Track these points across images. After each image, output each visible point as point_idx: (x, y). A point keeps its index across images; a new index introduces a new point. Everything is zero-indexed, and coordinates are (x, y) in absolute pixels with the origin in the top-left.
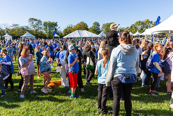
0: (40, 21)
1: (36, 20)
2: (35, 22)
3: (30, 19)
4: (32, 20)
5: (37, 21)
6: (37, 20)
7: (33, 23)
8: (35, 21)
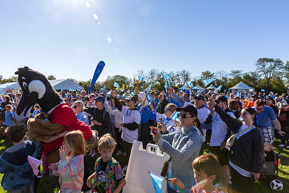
0: (279, 62)
1: (271, 60)
2: (268, 65)
3: (260, 60)
4: (263, 61)
5: (272, 63)
6: (273, 61)
7: (264, 66)
8: (269, 63)
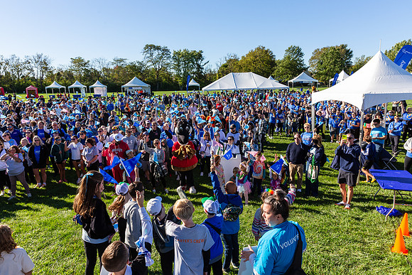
0: (166, 50)
1: (158, 48)
2: (156, 53)
3: (147, 46)
7: (152, 55)
8: (156, 51)
